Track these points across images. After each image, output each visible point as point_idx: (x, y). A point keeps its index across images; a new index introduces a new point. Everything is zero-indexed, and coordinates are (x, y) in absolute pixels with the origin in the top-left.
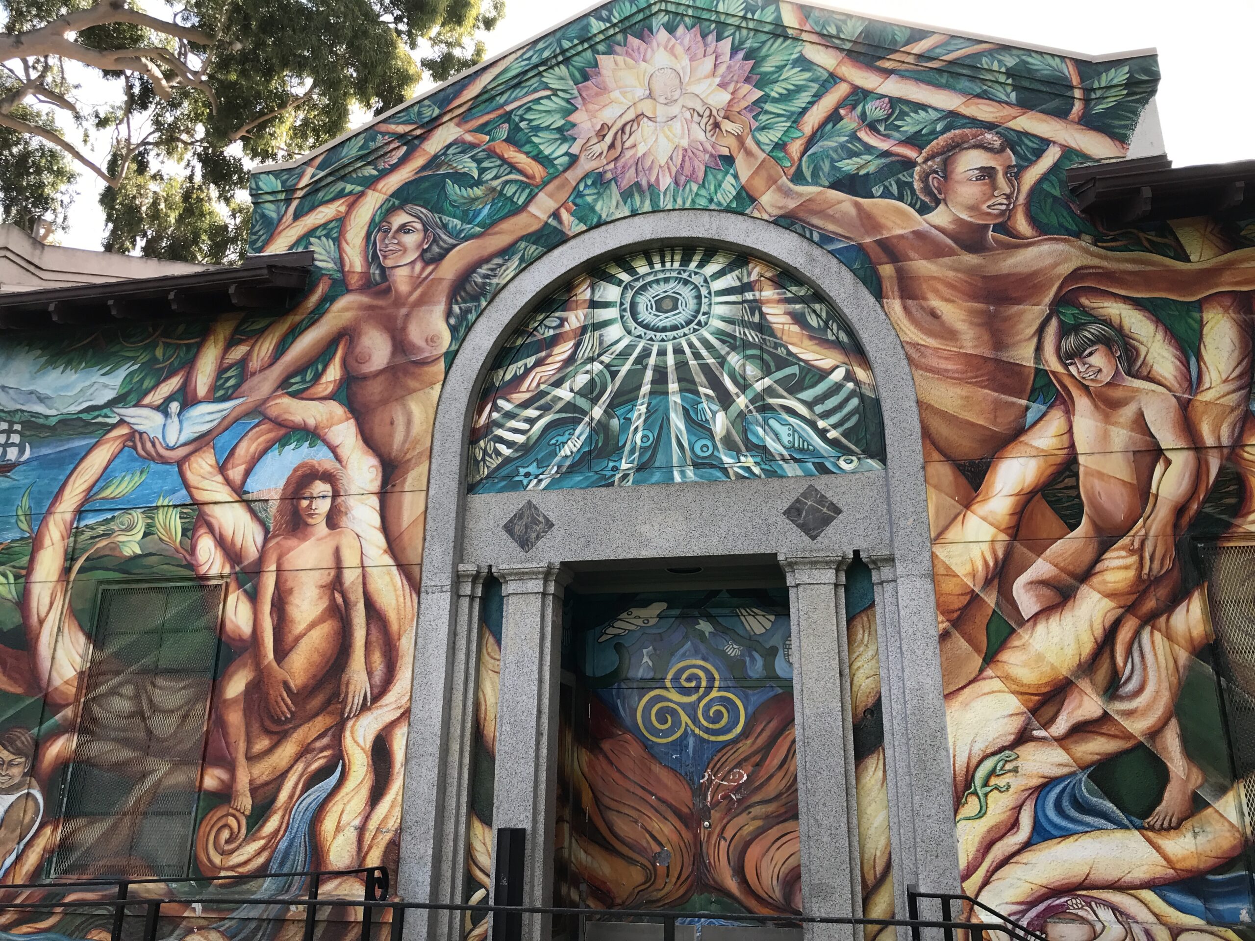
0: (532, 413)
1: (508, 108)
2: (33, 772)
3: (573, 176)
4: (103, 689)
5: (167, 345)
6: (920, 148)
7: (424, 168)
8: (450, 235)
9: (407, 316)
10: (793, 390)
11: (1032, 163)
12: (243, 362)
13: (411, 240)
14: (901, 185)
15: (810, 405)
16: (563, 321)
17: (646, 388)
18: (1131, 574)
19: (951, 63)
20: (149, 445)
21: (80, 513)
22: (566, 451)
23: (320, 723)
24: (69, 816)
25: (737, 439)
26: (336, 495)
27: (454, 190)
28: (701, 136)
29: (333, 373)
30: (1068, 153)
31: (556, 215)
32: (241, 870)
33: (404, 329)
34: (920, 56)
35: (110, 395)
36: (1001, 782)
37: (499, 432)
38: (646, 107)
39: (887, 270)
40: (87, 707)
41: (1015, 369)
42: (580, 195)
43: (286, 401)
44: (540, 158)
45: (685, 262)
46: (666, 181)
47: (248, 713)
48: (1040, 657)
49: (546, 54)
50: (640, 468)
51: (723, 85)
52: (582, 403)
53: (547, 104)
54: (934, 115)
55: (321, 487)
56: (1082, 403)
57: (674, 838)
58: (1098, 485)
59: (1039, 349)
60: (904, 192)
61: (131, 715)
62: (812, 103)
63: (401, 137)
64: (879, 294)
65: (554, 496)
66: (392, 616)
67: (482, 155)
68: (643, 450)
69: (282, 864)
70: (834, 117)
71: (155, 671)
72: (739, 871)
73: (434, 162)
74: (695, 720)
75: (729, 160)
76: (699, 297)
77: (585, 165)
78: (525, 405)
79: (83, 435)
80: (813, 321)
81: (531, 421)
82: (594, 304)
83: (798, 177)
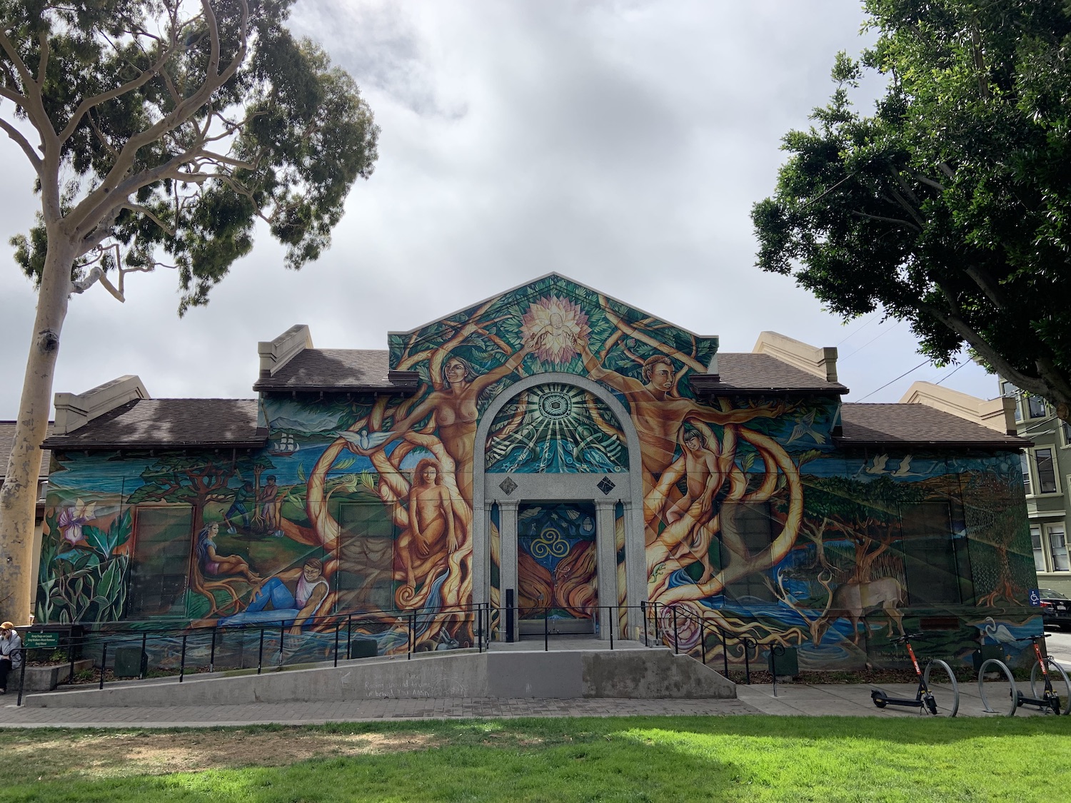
0: (507, 443)
1: (496, 320)
2: (323, 574)
3: (523, 353)
4: (347, 543)
5: (357, 406)
6: (645, 360)
7: (463, 341)
8: (476, 372)
9: (460, 404)
10: (600, 442)
11: (679, 371)
12: (393, 416)
13: (459, 372)
14: (638, 373)
15: (605, 448)
16: (517, 408)
17: (549, 437)
18: (699, 510)
19: (657, 329)
20: (355, 448)
21: (327, 474)
22: (520, 458)
23: (439, 555)
24: (340, 590)
25: (581, 458)
26: (438, 472)
27: (475, 352)
28: (570, 344)
29: (432, 424)
30: (691, 369)
31: (516, 368)
32: (416, 606)
33: (459, 409)
34: (646, 325)
35: (333, 425)
36: (660, 572)
37: (495, 449)
38: (549, 328)
39: (632, 404)
40: (341, 551)
41: (670, 443)
42: (525, 361)
43: (414, 433)
44: (509, 344)
45: (562, 390)
46: (557, 361)
47: (410, 552)
48: (673, 535)
49: (510, 300)
50: (548, 466)
51: (577, 324)
52: (526, 440)
53: (511, 321)
54: (649, 348)
55: (431, 469)
56: (689, 456)
57: (545, 590)
58: (692, 483)
59: (678, 436)
60: (638, 376)
61: (360, 553)
62: (609, 337)
63: (452, 327)
64: (630, 413)
65: (517, 475)
66: (463, 518)
67: (486, 339)
68: (549, 460)
69: (430, 604)
70: (616, 344)
71: (366, 537)
72: (568, 601)
73: (466, 340)
74: (552, 550)
75: (580, 355)
76: (567, 404)
77: (527, 350)
78: (504, 440)
79: (326, 442)
80: (606, 417)
81: (507, 446)
82: (529, 403)
83: (604, 366)
